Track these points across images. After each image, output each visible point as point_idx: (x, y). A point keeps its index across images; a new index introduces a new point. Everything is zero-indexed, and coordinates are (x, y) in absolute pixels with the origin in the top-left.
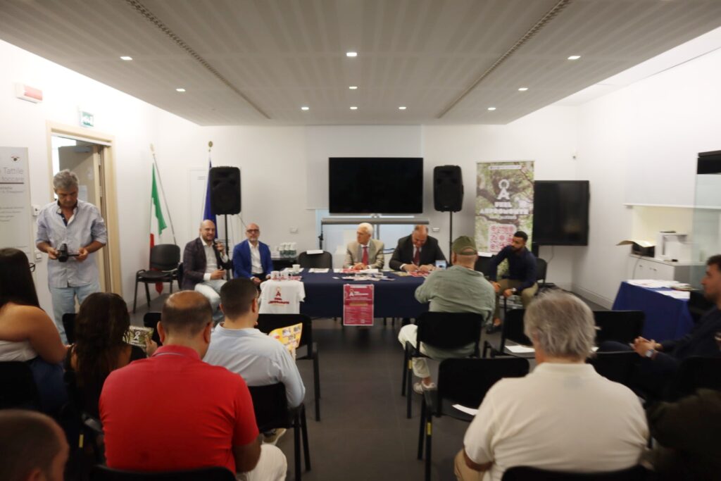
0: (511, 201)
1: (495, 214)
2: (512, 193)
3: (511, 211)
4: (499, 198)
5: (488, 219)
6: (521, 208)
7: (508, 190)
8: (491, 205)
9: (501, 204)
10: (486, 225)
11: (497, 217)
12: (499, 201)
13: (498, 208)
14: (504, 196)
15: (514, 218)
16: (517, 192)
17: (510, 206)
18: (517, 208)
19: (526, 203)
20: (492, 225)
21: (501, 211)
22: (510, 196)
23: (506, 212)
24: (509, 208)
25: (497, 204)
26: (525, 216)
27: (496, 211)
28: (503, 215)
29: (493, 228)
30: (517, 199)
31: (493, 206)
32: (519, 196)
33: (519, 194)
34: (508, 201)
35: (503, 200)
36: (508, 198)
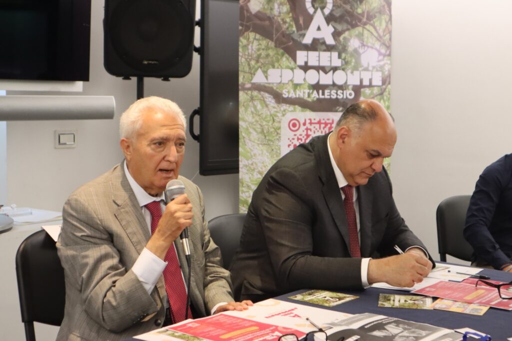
0: (338, 48)
1: (296, 86)
2: (340, 28)
3: (339, 78)
4: (307, 40)
5: (279, 98)
6: (366, 69)
7: (329, 19)
8: (285, 60)
9: (313, 58)
10: (273, 118)
11: (303, 93)
12: (307, 48)
13: (306, 68)
14: (318, 35)
15: (349, 94)
16: (354, 26)
17: (337, 62)
18: (356, 68)
19: (376, 53)
20: (290, 116)
21: (313, 77)
22: (336, 34)
23: (326, 79)
24: (335, 69)
25: (302, 56)
26: (376, 91)
27: (299, 76)
28: (317, 87)
29: (294, 125)
30: (354, 43)
31: (292, 64)
32: (360, 36)
33: (360, 29)
34: (330, 48)
35: (316, 45)
36: (330, 41)
